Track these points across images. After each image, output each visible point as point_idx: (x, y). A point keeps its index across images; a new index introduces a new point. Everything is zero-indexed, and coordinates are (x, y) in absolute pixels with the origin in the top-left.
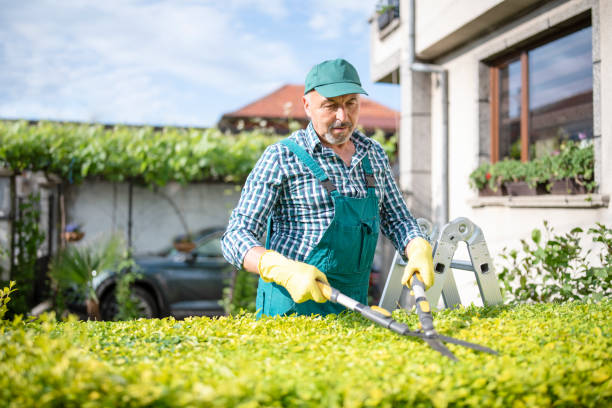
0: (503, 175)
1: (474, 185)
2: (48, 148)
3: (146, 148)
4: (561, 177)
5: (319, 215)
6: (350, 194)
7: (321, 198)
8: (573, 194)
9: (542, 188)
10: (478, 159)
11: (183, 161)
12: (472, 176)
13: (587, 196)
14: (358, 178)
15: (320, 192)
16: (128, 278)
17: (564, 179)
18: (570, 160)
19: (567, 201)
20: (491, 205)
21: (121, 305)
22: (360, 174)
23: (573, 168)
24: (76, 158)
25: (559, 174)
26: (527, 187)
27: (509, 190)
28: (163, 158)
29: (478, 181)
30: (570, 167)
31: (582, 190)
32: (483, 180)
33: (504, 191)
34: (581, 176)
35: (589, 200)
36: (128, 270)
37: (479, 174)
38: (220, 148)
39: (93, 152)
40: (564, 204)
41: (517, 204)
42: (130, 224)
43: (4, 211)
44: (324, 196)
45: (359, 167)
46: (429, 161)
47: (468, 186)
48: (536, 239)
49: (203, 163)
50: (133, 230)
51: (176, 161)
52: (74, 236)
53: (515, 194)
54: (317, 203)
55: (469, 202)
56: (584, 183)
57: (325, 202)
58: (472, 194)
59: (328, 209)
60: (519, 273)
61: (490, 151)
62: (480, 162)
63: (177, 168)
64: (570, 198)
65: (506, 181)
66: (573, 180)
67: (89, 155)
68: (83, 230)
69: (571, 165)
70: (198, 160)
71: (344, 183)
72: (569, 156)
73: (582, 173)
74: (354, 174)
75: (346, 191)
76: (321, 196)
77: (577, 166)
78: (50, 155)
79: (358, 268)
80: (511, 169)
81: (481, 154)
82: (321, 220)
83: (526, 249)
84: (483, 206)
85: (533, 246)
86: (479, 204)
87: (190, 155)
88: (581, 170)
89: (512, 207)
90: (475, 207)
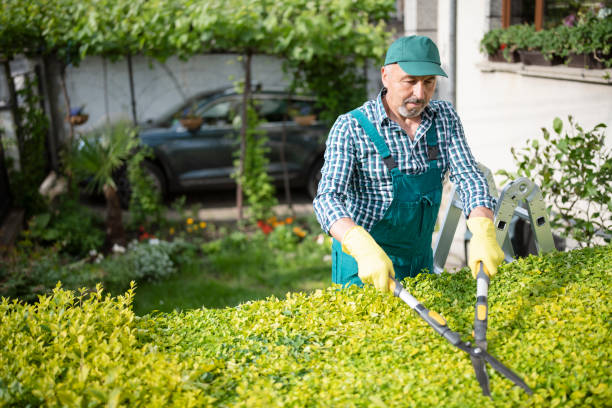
0: (518, 44)
1: (485, 50)
2: (41, 31)
3: (143, 24)
4: (579, 52)
5: (381, 188)
6: (411, 170)
7: (382, 173)
8: (591, 68)
9: (558, 60)
10: (488, 20)
11: (184, 38)
12: (483, 42)
13: (603, 73)
14: (421, 152)
15: (382, 168)
16: (138, 158)
17: (582, 54)
18: (589, 33)
19: (583, 76)
20: (502, 71)
21: (134, 184)
22: (423, 147)
23: (592, 42)
24: (71, 39)
25: (578, 49)
26: (541, 56)
27: (522, 57)
28: (162, 34)
29: (489, 46)
30: (589, 41)
31: (600, 66)
32: (495, 45)
33: (516, 58)
34: (599, 52)
35: (607, 77)
36: (136, 150)
37: (491, 40)
38: (221, 20)
39: (90, 34)
40: (581, 78)
41: (530, 73)
42: (134, 104)
43: (5, 101)
44: (385, 172)
45: (422, 140)
46: (435, 18)
47: (477, 51)
48: (558, 130)
49: (204, 37)
50: (138, 108)
51: (178, 38)
52: (79, 119)
53: (528, 63)
54: (379, 178)
55: (477, 65)
56: (603, 60)
57: (386, 177)
58: (482, 58)
59: (388, 183)
60: (540, 162)
61: (501, 12)
62: (491, 26)
63: (179, 45)
64: (587, 72)
65: (520, 49)
66: (591, 55)
67: (86, 37)
68: (86, 111)
69: (590, 38)
70: (199, 35)
71: (407, 159)
72: (588, 29)
73: (601, 49)
74: (417, 148)
75: (407, 167)
76: (383, 172)
77: (596, 41)
78: (42, 38)
79: (419, 235)
80: (526, 38)
81: (492, 16)
82: (382, 193)
83: (547, 136)
84: (493, 71)
85: (554, 136)
86: (490, 69)
87: (191, 28)
88: (600, 45)
89: (524, 75)
90: (484, 72)
